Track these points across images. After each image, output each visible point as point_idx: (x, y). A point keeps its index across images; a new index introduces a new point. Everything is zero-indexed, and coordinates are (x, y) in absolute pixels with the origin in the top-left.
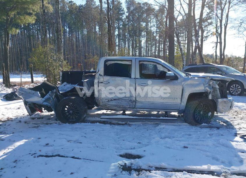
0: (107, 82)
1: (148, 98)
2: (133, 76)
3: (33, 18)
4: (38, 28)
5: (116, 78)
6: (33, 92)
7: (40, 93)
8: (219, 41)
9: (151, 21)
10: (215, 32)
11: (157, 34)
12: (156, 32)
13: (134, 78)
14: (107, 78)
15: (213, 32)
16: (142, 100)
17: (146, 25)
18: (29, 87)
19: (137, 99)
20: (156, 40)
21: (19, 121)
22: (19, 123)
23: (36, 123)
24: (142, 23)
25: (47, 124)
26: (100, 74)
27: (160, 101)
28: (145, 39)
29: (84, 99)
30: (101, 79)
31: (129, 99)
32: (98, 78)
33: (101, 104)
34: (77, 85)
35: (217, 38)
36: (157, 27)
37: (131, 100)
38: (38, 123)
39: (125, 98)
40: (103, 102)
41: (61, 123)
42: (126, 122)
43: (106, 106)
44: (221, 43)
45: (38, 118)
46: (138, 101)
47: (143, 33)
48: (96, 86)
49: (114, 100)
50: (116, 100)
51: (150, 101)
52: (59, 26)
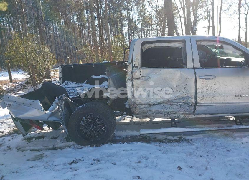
0: (146, 78)
1: (215, 98)
2: (189, 65)
3: (4, 4)
4: (10, 21)
5: (162, 70)
6: (30, 101)
7: (41, 103)
8: (211, 25)
9: (132, 9)
10: (207, 16)
11: (139, 22)
12: (138, 20)
13: (192, 68)
14: (146, 71)
15: (204, 16)
16: (206, 102)
17: (127, 13)
18: (8, 87)
19: (198, 101)
20: (138, 29)
21: (7, 147)
22: (9, 151)
23: (36, 148)
24: (122, 11)
25: (55, 149)
26: (135, 65)
27: (234, 101)
28: (127, 28)
29: (109, 105)
30: (137, 74)
31: (184, 101)
32: (133, 72)
33: (138, 111)
34: (86, 83)
35: (209, 21)
36: (138, 15)
37: (187, 103)
38: (39, 147)
39: (178, 101)
40: (140, 109)
41: (77, 146)
42: (179, 136)
43: (145, 114)
44: (213, 27)
45: (36, 139)
46: (199, 103)
47: (124, 22)
48: (129, 84)
49: (159, 103)
50: (162, 103)
51: (218, 102)
52: (39, 10)
